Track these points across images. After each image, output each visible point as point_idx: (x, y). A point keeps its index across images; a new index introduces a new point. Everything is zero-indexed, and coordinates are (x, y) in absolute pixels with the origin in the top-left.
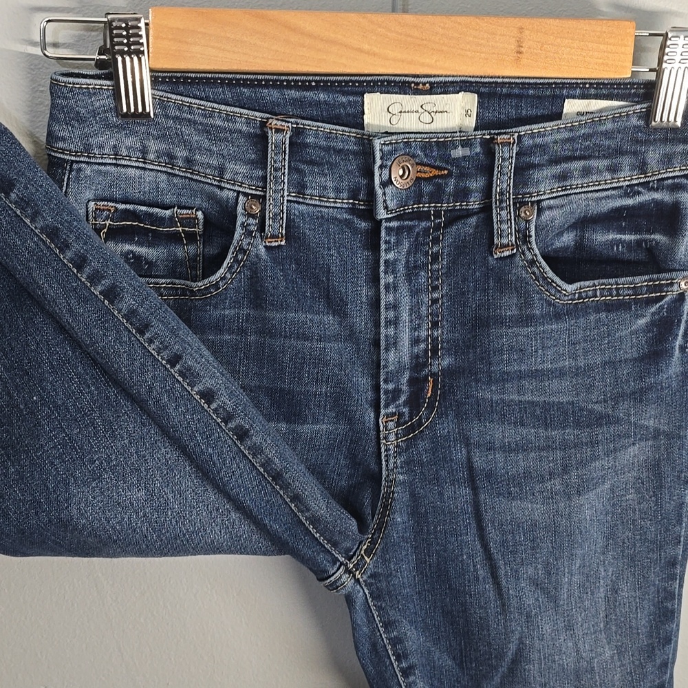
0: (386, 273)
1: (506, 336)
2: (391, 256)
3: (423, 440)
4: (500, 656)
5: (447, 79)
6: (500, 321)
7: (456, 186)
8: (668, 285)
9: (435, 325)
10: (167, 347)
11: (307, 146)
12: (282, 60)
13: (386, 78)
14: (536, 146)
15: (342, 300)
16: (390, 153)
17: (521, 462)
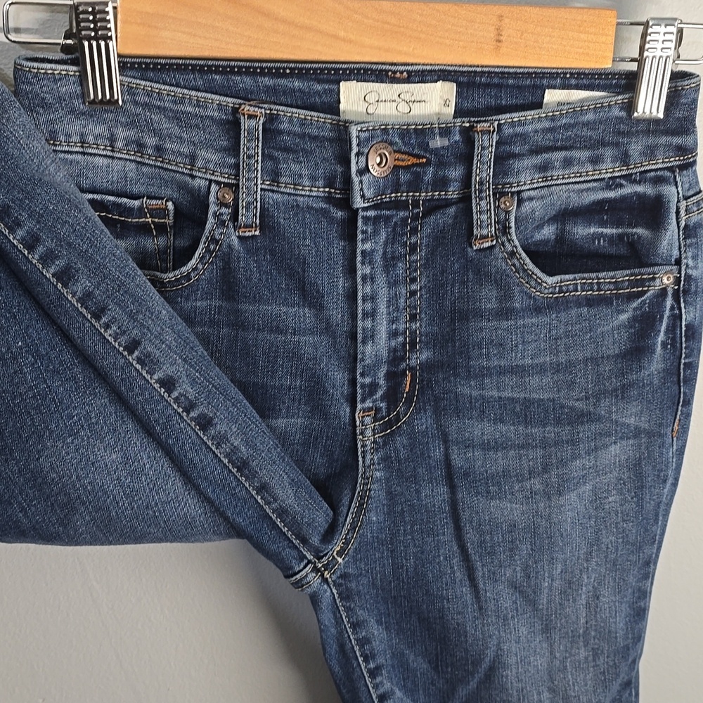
0: (363, 263)
1: (485, 329)
2: (368, 246)
3: (400, 435)
4: (477, 663)
5: (425, 68)
6: (479, 314)
7: (435, 174)
8: (650, 280)
9: (413, 318)
10: (125, 332)
11: (281, 132)
12: (255, 47)
13: (363, 65)
14: (516, 135)
15: (318, 292)
16: (367, 140)
17: (501, 461)
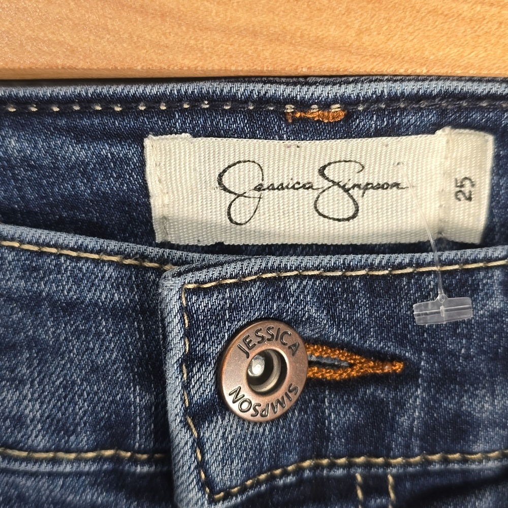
5: (398, 88)
7: (429, 407)
13: (206, 87)
16: (216, 317)
